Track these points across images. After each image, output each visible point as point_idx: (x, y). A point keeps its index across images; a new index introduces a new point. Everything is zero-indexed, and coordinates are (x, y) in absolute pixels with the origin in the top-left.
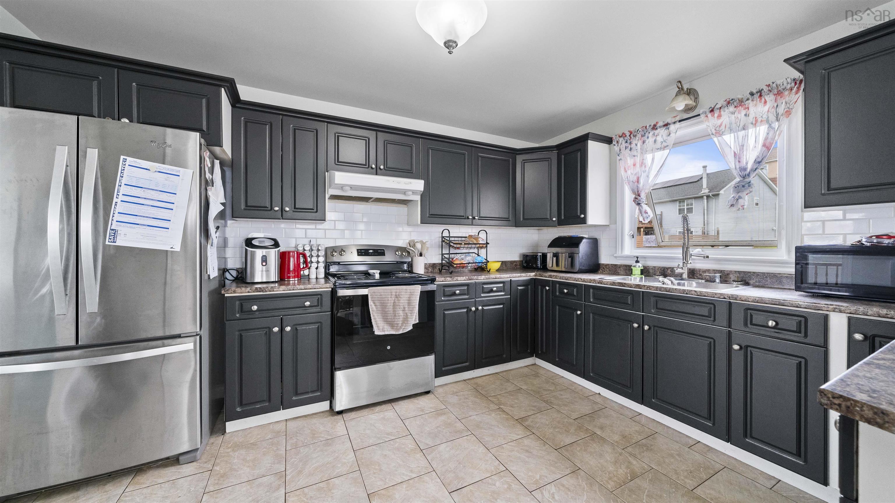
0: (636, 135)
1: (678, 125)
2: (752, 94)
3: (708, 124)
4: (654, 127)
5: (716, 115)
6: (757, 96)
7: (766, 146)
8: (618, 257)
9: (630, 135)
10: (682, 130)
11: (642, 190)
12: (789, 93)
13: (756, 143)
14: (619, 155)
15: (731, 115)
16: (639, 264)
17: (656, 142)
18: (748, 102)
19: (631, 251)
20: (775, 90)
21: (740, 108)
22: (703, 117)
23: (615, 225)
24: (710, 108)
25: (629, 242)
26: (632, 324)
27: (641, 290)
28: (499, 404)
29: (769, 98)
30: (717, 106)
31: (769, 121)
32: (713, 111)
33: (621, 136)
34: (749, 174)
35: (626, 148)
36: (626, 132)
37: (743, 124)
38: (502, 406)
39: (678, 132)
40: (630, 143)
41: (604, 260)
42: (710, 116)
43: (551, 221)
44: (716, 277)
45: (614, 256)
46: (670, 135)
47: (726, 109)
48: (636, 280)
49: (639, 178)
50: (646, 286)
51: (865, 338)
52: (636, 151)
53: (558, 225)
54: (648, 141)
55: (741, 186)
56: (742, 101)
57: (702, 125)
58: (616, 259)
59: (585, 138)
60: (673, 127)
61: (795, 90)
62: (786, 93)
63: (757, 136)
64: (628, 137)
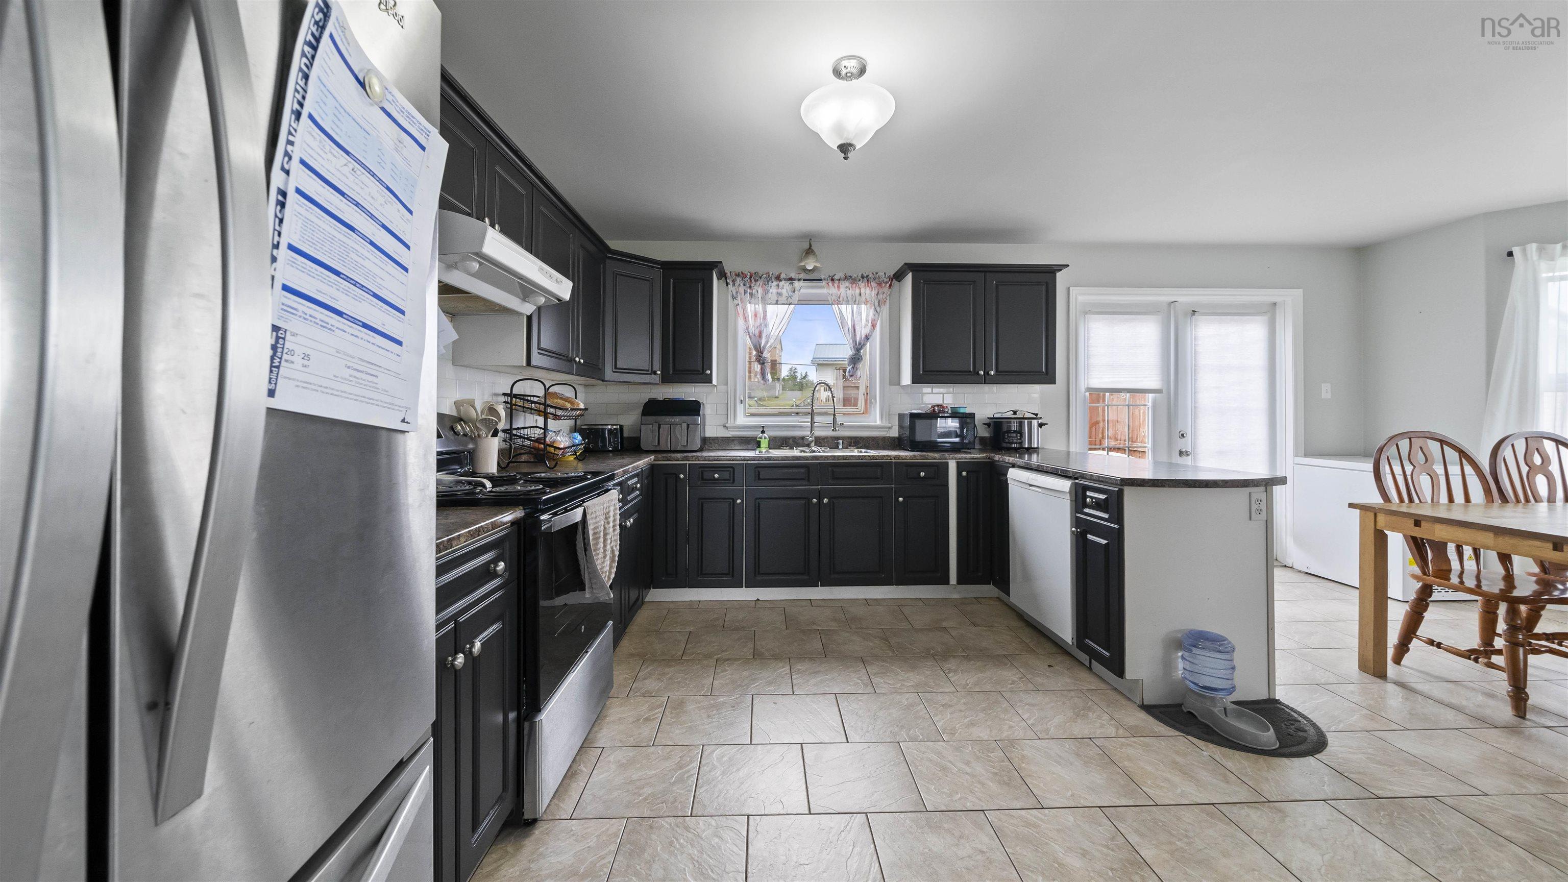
0: (758, 280)
1: (802, 283)
2: (863, 277)
3: (829, 291)
4: (778, 278)
5: (836, 285)
6: (865, 280)
7: (874, 326)
8: (731, 427)
9: (751, 277)
10: (804, 289)
11: (764, 348)
12: (885, 286)
13: (867, 321)
14: (735, 298)
15: (847, 289)
16: (765, 435)
17: (780, 294)
18: (860, 283)
19: (742, 419)
20: (877, 280)
21: (854, 286)
22: (824, 283)
23: (725, 387)
24: (830, 276)
25: (740, 408)
26: (809, 500)
27: (819, 461)
28: (708, 656)
29: (873, 284)
30: (836, 277)
31: (874, 305)
32: (832, 280)
33: (738, 275)
34: (861, 349)
35: (745, 292)
36: (746, 273)
37: (857, 300)
38: (716, 657)
39: (801, 291)
40: (750, 287)
41: (710, 433)
42: (830, 284)
43: (653, 375)
44: (838, 443)
45: (725, 426)
46: (794, 291)
47: (843, 282)
48: (768, 452)
49: (760, 333)
50: (822, 456)
51: (967, 474)
52: (757, 299)
53: (662, 382)
54: (771, 290)
55: (856, 359)
56: (855, 280)
57: (824, 291)
58: (726, 430)
59: (710, 266)
60: (797, 284)
61: (888, 285)
62: (883, 285)
63: (868, 315)
64: (747, 279)
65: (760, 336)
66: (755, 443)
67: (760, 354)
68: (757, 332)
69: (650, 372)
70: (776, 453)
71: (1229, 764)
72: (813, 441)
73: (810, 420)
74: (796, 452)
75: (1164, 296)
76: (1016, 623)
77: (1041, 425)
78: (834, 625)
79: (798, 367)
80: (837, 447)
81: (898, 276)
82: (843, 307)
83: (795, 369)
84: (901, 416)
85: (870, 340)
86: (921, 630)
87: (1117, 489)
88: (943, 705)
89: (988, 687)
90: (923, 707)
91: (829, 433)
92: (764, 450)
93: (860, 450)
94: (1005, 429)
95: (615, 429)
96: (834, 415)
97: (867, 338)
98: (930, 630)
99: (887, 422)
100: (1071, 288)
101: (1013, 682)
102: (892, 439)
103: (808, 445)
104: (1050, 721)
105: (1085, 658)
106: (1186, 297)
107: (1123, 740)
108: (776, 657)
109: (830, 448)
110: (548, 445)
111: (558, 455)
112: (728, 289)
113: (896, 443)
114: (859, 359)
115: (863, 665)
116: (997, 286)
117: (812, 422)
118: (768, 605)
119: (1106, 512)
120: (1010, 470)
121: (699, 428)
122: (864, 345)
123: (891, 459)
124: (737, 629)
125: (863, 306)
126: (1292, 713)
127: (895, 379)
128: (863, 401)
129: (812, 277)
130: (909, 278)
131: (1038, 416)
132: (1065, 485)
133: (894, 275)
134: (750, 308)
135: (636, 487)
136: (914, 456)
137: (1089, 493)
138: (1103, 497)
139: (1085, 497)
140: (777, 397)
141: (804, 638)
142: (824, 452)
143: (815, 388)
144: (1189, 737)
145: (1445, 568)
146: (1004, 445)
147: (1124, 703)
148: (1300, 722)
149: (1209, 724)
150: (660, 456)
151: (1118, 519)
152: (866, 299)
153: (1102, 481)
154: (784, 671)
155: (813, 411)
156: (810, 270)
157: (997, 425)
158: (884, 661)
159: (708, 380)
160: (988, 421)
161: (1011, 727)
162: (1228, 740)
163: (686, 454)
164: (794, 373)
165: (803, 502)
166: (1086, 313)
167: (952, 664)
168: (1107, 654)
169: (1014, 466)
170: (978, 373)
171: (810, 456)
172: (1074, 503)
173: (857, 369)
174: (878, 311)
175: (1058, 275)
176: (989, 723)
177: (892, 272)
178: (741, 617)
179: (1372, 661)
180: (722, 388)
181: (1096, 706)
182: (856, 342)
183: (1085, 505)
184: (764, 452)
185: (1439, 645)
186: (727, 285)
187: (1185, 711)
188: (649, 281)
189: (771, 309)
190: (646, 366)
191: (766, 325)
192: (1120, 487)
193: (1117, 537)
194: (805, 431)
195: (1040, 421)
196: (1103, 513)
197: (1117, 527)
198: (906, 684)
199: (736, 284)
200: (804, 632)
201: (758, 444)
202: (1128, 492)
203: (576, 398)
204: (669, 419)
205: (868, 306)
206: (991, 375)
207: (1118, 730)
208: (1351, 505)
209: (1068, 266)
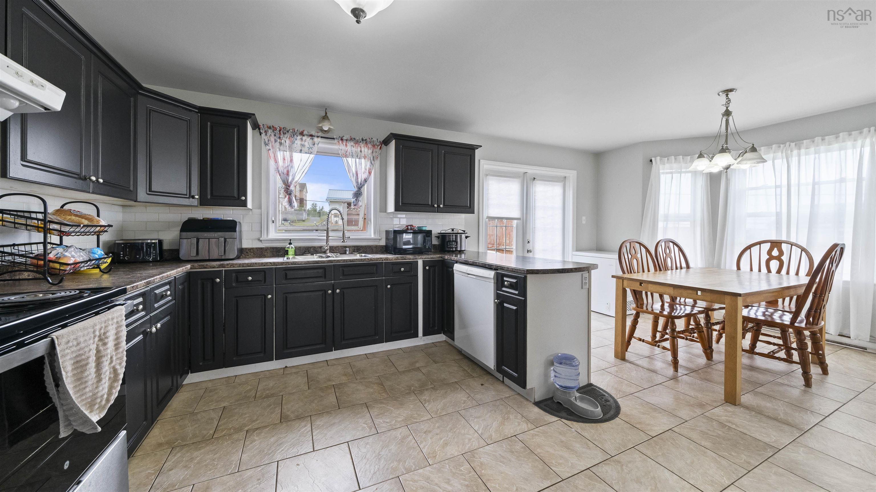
0: (285, 133)
1: (319, 139)
2: (363, 140)
3: (339, 147)
4: (302, 134)
5: (344, 143)
6: (365, 142)
7: (370, 173)
8: (264, 240)
9: (280, 131)
10: (322, 144)
11: (291, 183)
12: (377, 148)
13: (366, 169)
14: (267, 144)
15: (353, 147)
16: (292, 245)
17: (303, 145)
18: (361, 143)
19: (273, 234)
20: (372, 143)
21: (357, 145)
22: (336, 141)
23: (260, 210)
24: (340, 137)
25: (272, 226)
26: (326, 292)
27: (333, 264)
28: (238, 430)
29: (370, 146)
30: (344, 138)
31: (370, 159)
32: (342, 140)
33: (270, 128)
34: (361, 187)
35: (276, 141)
36: (276, 127)
37: (359, 155)
38: (246, 429)
39: (320, 145)
40: (280, 138)
41: (246, 245)
42: (340, 142)
43: (191, 199)
44: (346, 250)
45: (259, 240)
46: (314, 144)
47: (349, 142)
48: (294, 258)
49: (288, 172)
50: (335, 260)
51: (429, 268)
52: (285, 147)
53: (200, 205)
54: (296, 142)
55: (358, 194)
56: (357, 141)
57: (336, 147)
58: (261, 243)
59: (244, 117)
60: (316, 140)
61: (379, 147)
62: (376, 147)
63: (366, 166)
64: (277, 132)
65: (288, 174)
66: (282, 252)
67: (288, 187)
68: (285, 171)
69: (188, 196)
70: (300, 259)
71: (586, 434)
72: (328, 249)
73: (326, 235)
74: (315, 258)
75: (521, 169)
76: (457, 357)
77: (467, 237)
78: (344, 379)
79: (317, 203)
80: (345, 253)
81: (386, 142)
82: (349, 159)
83: (316, 204)
84: (387, 232)
85: (367, 182)
86: (404, 372)
87: (524, 276)
88: (425, 432)
89: (450, 410)
90: (413, 437)
91: (339, 243)
92: (291, 257)
93: (361, 254)
94: (447, 239)
95: (154, 243)
96: (343, 232)
97: (366, 181)
98: (409, 371)
99: (378, 236)
100: (481, 160)
101: (465, 401)
102: (382, 247)
103: (325, 252)
104: (490, 428)
105: (500, 376)
106: (532, 170)
107: (532, 432)
108: (300, 418)
109: (340, 254)
110: (51, 261)
111: (65, 270)
112: (261, 137)
113: (385, 249)
114: (360, 194)
115: (367, 410)
116: (444, 154)
117: (328, 236)
118: (294, 370)
119: (516, 290)
120: (455, 264)
121: (237, 242)
122: (364, 185)
123: (382, 260)
124: (267, 397)
125: (363, 160)
126: (600, 390)
127: (383, 208)
128: (362, 223)
129: (327, 136)
130: (393, 144)
131: (465, 232)
132: (491, 274)
133: (383, 141)
134: (280, 155)
135: (166, 295)
136: (397, 257)
137: (505, 279)
138: (514, 281)
139: (503, 281)
140: (304, 221)
141: (322, 394)
142: (336, 257)
143: (329, 215)
144: (563, 420)
145: (642, 303)
146: (447, 249)
147: (525, 403)
148: (605, 395)
149: (569, 408)
150: (196, 265)
151: (524, 295)
152: (365, 155)
153: (514, 272)
154: (305, 430)
155: (328, 228)
156: (326, 131)
157: (443, 237)
158: (382, 403)
159: (244, 204)
160: (438, 235)
161: (470, 440)
162: (581, 417)
163: (222, 262)
164: (315, 206)
165: (321, 293)
166: (487, 175)
167: (426, 396)
168: (516, 375)
169: (457, 262)
170: (434, 206)
171: (326, 260)
172: (496, 284)
173: (359, 201)
174: (373, 163)
175: (476, 151)
176: (456, 440)
177: (382, 140)
178: (271, 385)
179: (620, 353)
180: (256, 211)
181: (512, 409)
182: (358, 183)
183: (503, 286)
184: (292, 258)
185: (643, 341)
186: (261, 135)
187: (556, 401)
188: (187, 121)
189: (297, 156)
190: (184, 190)
191: (292, 167)
192: (525, 275)
193: (523, 305)
194: (320, 242)
195: (466, 235)
196: (514, 291)
197: (523, 299)
198: (399, 419)
199: (268, 135)
200: (321, 389)
201: (286, 253)
202: (529, 277)
203: (98, 216)
204: (206, 234)
205: (366, 160)
206: (441, 207)
207: (527, 425)
208: (613, 276)
209: (481, 146)
